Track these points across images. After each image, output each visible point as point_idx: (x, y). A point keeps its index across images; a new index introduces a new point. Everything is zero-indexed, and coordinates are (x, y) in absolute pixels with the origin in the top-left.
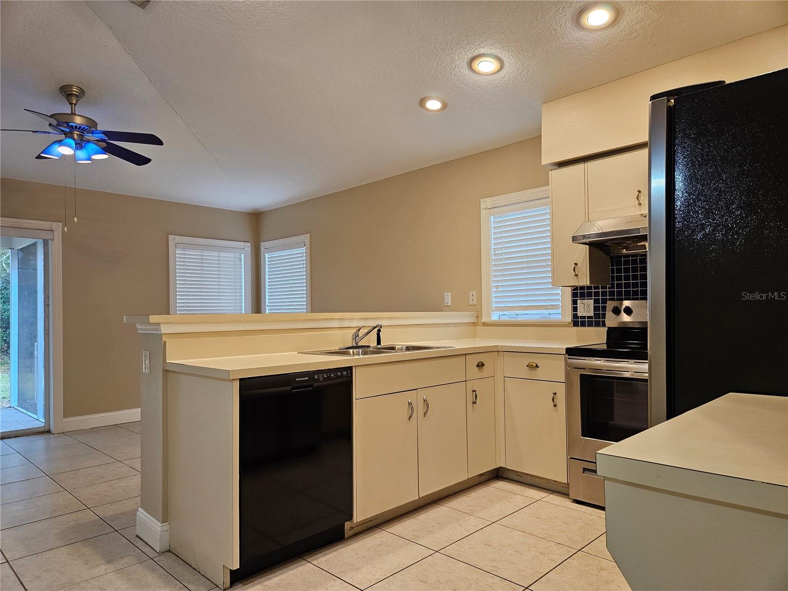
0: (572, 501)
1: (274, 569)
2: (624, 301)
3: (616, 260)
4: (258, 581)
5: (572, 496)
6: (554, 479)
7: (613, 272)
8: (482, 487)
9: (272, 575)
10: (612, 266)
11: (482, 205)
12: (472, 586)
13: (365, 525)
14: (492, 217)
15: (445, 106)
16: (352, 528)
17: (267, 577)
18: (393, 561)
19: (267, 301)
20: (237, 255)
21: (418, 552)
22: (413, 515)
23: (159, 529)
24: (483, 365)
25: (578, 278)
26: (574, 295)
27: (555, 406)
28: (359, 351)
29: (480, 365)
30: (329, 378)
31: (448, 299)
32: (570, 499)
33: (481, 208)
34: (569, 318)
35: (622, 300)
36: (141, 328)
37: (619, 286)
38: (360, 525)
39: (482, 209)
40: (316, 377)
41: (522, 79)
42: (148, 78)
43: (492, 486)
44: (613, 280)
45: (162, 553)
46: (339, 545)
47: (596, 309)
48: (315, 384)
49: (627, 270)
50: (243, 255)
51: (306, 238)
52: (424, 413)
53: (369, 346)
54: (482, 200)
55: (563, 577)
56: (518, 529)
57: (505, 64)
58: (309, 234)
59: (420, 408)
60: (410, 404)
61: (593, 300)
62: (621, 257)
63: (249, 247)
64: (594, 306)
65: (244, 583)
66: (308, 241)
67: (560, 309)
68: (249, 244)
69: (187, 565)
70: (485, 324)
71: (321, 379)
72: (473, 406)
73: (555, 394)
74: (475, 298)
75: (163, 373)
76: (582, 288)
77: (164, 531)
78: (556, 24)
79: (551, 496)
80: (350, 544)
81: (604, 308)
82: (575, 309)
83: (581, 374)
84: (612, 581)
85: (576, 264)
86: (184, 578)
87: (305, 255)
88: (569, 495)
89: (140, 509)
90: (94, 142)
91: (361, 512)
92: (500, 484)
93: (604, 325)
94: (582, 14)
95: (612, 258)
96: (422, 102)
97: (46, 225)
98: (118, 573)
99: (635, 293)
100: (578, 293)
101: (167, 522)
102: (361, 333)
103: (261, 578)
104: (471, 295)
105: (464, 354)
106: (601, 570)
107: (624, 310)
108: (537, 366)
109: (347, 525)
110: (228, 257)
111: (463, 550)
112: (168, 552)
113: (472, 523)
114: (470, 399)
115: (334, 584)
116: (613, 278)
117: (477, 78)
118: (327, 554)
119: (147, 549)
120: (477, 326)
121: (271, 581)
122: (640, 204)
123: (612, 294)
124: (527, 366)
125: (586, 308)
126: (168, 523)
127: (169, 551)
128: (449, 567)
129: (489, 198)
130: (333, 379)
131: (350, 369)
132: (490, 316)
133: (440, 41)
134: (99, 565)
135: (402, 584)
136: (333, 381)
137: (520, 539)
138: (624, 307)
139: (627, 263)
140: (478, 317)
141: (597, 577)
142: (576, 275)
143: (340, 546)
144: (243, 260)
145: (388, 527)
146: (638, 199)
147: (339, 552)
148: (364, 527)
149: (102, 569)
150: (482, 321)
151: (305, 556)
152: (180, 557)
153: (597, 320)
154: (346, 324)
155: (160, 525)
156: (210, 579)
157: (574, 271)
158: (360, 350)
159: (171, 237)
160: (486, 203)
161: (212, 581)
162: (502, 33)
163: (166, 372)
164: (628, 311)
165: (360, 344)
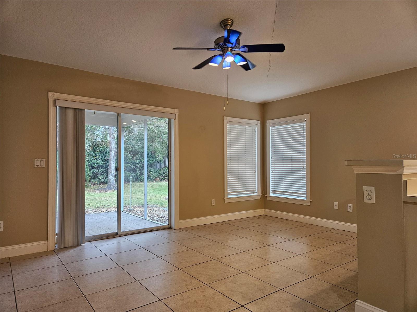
20: (253, 128)
50: (256, 128)
51: (307, 116)
58: (309, 114)
68: (259, 122)
87: (305, 126)
97: (171, 110)
110: (249, 129)
144: (256, 131)
159: (225, 118)
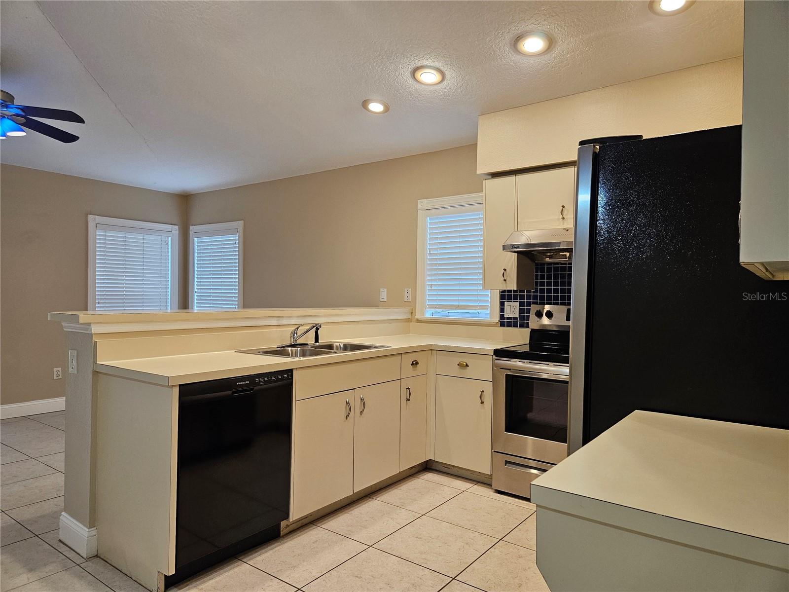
0: (494, 491)
1: (210, 571)
2: (546, 306)
3: (540, 267)
4: (194, 584)
5: (496, 486)
6: (477, 471)
7: (537, 278)
8: (413, 479)
9: (208, 578)
10: (537, 271)
11: (419, 206)
12: (404, 579)
13: (301, 522)
14: (428, 218)
15: (387, 109)
16: (288, 526)
17: (203, 580)
18: (328, 558)
19: (196, 287)
20: (164, 239)
21: (352, 547)
22: (347, 510)
23: (86, 534)
24: (417, 363)
25: (506, 283)
26: (502, 297)
27: (482, 403)
28: (297, 349)
29: (415, 364)
30: (270, 381)
31: (384, 295)
32: (492, 489)
33: (418, 208)
34: (496, 319)
35: (544, 304)
36: (68, 327)
37: (542, 291)
38: (296, 522)
39: (420, 209)
40: (257, 380)
41: (461, 91)
42: (74, 53)
43: (421, 478)
44: (537, 285)
45: (88, 559)
46: (274, 544)
47: (521, 311)
48: (256, 388)
49: (549, 277)
50: (170, 238)
51: (240, 224)
52: (361, 412)
53: (307, 344)
54: (419, 201)
55: (487, 566)
56: (445, 520)
57: (447, 77)
58: (242, 222)
59: (356, 406)
60: (348, 403)
61: (519, 303)
62: (544, 264)
63: (176, 230)
64: (520, 308)
65: (180, 587)
66: (241, 228)
67: (489, 309)
68: (177, 227)
69: (118, 571)
70: (418, 321)
71: (262, 383)
72: (407, 402)
73: (483, 391)
74: (410, 295)
75: (93, 375)
76: (509, 291)
77: (90, 536)
78: (495, 46)
79: (476, 486)
80: (286, 542)
81: (528, 311)
82: (502, 310)
83: (506, 375)
84: (529, 568)
85: (505, 270)
86: (115, 584)
87: (237, 242)
88: (491, 485)
89: (63, 513)
90: (11, 118)
91: (298, 509)
92: (429, 476)
93: (528, 326)
94: (519, 40)
95: (537, 264)
96: (365, 104)
98: (42, 582)
99: (556, 298)
100: (506, 296)
101: (94, 527)
102: (299, 332)
103: (196, 581)
104: (406, 293)
105: (401, 354)
106: (520, 557)
107: (546, 313)
108: (467, 365)
109: (283, 524)
110: (153, 240)
111: (395, 544)
112: (95, 557)
113: (403, 517)
114: (404, 398)
115: (271, 584)
116: (537, 283)
117: (419, 86)
118: (263, 553)
119: (71, 555)
120: (411, 322)
121: (206, 584)
122: (563, 218)
123: (535, 297)
124: (458, 365)
125: (512, 310)
126: (96, 528)
127: (97, 556)
128: (382, 561)
129: (426, 200)
130: (274, 382)
131: (290, 372)
132: (423, 313)
133: (386, 50)
134: (21, 574)
135: (338, 581)
136: (272, 385)
137: (448, 530)
138: (545, 311)
139: (549, 270)
140: (412, 313)
141: (516, 564)
142: (505, 280)
143: (276, 544)
144: (170, 243)
145: (323, 523)
146: (561, 213)
147: (275, 551)
148: (299, 524)
149: (24, 578)
150: (416, 317)
151: (241, 556)
152: (109, 562)
153: (521, 322)
154: (285, 322)
155: (87, 530)
156: (143, 584)
157: (503, 276)
158: (299, 349)
159: (90, 217)
160: (423, 204)
161: (145, 586)
162: (445, 49)
163: (96, 373)
164: (549, 315)
165: (298, 342)
